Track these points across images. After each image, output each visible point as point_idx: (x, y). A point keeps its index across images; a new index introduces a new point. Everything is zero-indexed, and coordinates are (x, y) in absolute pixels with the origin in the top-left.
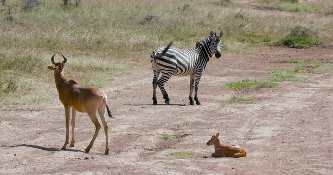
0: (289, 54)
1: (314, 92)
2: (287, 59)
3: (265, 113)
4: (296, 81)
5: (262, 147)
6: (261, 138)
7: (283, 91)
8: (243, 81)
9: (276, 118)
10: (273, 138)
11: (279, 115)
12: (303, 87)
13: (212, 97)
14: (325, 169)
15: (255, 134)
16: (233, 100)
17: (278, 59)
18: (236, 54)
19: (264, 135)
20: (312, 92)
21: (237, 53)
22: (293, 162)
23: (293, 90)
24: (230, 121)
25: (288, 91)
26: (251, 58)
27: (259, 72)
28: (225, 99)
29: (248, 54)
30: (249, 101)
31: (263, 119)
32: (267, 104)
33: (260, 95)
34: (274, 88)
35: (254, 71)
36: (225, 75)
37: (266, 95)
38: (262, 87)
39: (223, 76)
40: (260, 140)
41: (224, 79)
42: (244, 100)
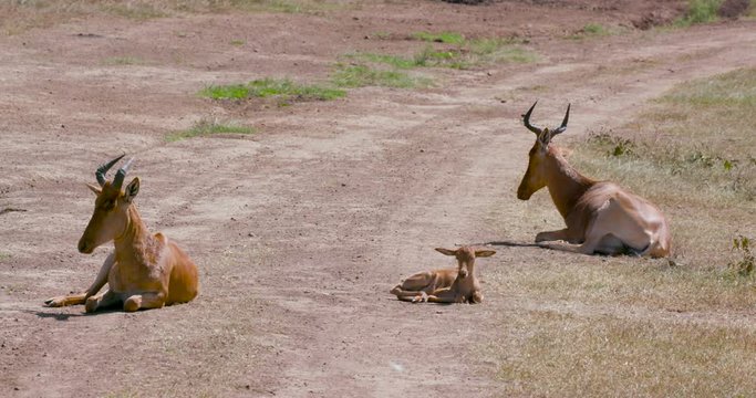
0: (431, 19)
1: (431, 116)
2: (418, 31)
3: (259, 164)
4: (402, 87)
5: (189, 245)
6: (202, 223)
7: (348, 110)
8: (256, 82)
9: (277, 177)
10: (232, 224)
11: (292, 169)
12: (411, 102)
13: (148, 120)
14: (308, 300)
15: (194, 213)
16: (200, 130)
17: (394, 29)
18: (282, 15)
19: (213, 216)
20: (424, 116)
21: (287, 11)
22: (234, 283)
23: (377, 110)
24: (153, 179)
25: (363, 112)
26: (318, 26)
27: (316, 61)
28: (179, 128)
29: (316, 14)
30: (241, 133)
31: (241, 177)
32: (281, 140)
33: (279, 121)
34: (327, 103)
35: (305, 58)
36: (221, 67)
37: (294, 120)
38: (300, 98)
39: (215, 70)
40: (193, 229)
41: (211, 78)
42: (228, 130)
